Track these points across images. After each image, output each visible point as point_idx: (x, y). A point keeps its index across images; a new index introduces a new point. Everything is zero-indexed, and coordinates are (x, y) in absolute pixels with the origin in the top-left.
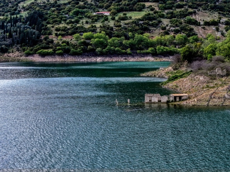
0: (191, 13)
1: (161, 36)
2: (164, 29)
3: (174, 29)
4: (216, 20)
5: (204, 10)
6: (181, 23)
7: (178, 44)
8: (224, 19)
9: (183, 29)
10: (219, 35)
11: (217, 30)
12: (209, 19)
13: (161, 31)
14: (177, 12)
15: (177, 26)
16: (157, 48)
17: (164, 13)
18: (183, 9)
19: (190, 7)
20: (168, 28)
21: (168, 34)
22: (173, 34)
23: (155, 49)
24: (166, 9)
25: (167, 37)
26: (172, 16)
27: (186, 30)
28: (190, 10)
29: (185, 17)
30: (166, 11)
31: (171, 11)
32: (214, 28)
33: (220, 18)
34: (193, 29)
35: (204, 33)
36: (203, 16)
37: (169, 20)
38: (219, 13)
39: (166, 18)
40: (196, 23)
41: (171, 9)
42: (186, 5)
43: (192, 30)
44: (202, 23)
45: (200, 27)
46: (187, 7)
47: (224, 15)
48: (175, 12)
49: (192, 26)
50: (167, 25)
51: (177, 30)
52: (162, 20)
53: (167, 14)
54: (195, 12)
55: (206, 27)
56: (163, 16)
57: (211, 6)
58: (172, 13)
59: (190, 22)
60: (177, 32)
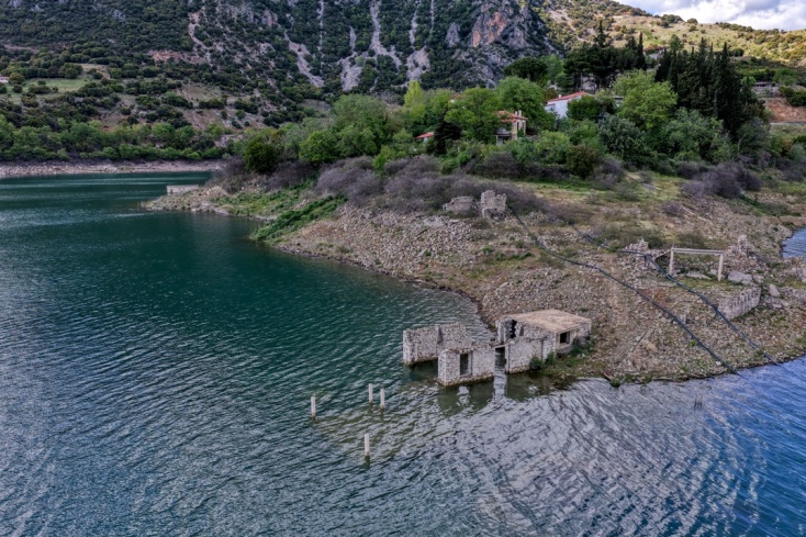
0: (172, 87)
1: (125, 125)
2: (126, 112)
3: (145, 113)
4: (219, 100)
5: (196, 81)
6: (158, 104)
7: (159, 141)
8: (232, 100)
9: (163, 115)
10: (227, 124)
11: (224, 116)
12: (206, 98)
13: (123, 117)
14: (147, 84)
15: (150, 108)
16: (120, 148)
17: (122, 85)
18: (156, 79)
19: (169, 75)
20: (134, 111)
21: (137, 122)
22: (145, 124)
23: (117, 150)
24: (124, 77)
25: (137, 127)
26: (139, 90)
27: (169, 116)
28: (171, 81)
29: (164, 92)
30: (125, 81)
31: (135, 81)
32: (217, 113)
33: (226, 97)
34: (182, 115)
35: (203, 122)
36: (195, 92)
37: (134, 97)
38: (223, 89)
39: (128, 93)
40: (186, 105)
41: (135, 77)
42: (161, 72)
43: (179, 115)
44: (196, 104)
45: (194, 112)
46: (163, 76)
47: (231, 92)
48: (142, 84)
49: (179, 110)
50: (132, 107)
51: (152, 115)
52: (119, 96)
53: (129, 86)
54: (179, 86)
55: (205, 111)
56: (120, 90)
57: (206, 77)
58: (137, 85)
59: (174, 102)
60: (152, 119)
